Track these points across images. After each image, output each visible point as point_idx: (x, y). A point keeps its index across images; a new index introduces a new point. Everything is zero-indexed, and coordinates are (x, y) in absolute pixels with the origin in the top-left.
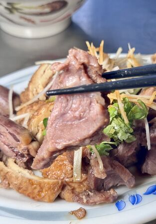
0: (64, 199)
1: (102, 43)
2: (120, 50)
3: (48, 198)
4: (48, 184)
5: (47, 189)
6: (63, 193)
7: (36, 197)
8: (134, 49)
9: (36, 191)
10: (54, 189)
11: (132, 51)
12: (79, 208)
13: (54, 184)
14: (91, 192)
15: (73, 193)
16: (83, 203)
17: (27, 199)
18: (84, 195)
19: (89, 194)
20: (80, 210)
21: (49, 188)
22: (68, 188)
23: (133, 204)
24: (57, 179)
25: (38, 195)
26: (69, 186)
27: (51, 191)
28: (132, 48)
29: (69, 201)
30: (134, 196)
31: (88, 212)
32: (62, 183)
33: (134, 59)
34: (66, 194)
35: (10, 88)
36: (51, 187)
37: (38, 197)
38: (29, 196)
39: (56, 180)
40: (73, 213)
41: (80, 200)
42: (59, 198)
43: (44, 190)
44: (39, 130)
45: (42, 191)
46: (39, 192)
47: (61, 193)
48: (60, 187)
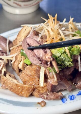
0: (34, 96)
1: (56, 15)
4: (26, 87)
6: (34, 92)
9: (20, 91)
10: (29, 90)
12: (42, 101)
13: (29, 88)
14: (49, 93)
15: (39, 93)
16: (44, 99)
17: (15, 95)
18: (45, 94)
20: (43, 102)
21: (27, 90)
22: (36, 90)
23: (71, 100)
26: (37, 89)
27: (27, 91)
28: (72, 18)
29: (37, 97)
30: (71, 96)
31: (46, 103)
32: (33, 87)
33: (73, 24)
34: (35, 93)
35: (7, 38)
36: (27, 89)
37: (20, 94)
38: (16, 93)
39: (30, 86)
40: (39, 103)
41: (43, 97)
42: (32, 95)
43: (24, 91)
44: (22, 60)
45: (23, 91)
46: (21, 91)
47: (33, 92)
48: (32, 89)
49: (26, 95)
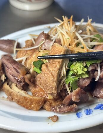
0: (45, 109)
1: (72, 17)
2: (83, 20)
3: (35, 108)
4: (36, 100)
5: (35, 103)
6: (44, 105)
7: (28, 108)
8: (91, 20)
9: (28, 104)
10: (39, 103)
11: (90, 21)
12: (54, 115)
13: (39, 100)
14: (62, 106)
15: (51, 106)
16: (57, 112)
17: (23, 108)
18: (58, 107)
19: (60, 107)
20: (55, 116)
21: (36, 103)
22: (48, 102)
23: (87, 115)
24: (41, 97)
25: (30, 106)
27: (37, 104)
28: (90, 19)
29: (48, 110)
30: (88, 110)
31: (59, 118)
32: (44, 99)
33: (91, 26)
34: (47, 106)
36: (37, 102)
38: (24, 106)
40: (51, 118)
41: (55, 111)
42: (42, 108)
43: (33, 104)
45: (32, 104)
46: (30, 104)
48: (43, 102)
49: (36, 108)
